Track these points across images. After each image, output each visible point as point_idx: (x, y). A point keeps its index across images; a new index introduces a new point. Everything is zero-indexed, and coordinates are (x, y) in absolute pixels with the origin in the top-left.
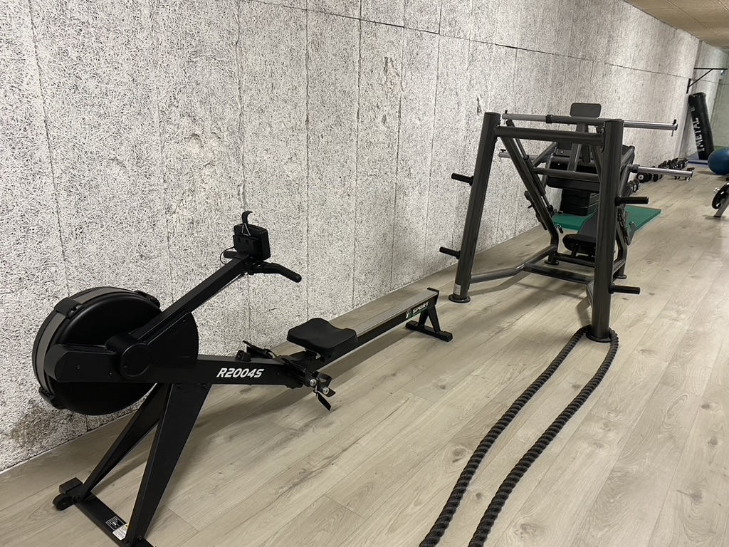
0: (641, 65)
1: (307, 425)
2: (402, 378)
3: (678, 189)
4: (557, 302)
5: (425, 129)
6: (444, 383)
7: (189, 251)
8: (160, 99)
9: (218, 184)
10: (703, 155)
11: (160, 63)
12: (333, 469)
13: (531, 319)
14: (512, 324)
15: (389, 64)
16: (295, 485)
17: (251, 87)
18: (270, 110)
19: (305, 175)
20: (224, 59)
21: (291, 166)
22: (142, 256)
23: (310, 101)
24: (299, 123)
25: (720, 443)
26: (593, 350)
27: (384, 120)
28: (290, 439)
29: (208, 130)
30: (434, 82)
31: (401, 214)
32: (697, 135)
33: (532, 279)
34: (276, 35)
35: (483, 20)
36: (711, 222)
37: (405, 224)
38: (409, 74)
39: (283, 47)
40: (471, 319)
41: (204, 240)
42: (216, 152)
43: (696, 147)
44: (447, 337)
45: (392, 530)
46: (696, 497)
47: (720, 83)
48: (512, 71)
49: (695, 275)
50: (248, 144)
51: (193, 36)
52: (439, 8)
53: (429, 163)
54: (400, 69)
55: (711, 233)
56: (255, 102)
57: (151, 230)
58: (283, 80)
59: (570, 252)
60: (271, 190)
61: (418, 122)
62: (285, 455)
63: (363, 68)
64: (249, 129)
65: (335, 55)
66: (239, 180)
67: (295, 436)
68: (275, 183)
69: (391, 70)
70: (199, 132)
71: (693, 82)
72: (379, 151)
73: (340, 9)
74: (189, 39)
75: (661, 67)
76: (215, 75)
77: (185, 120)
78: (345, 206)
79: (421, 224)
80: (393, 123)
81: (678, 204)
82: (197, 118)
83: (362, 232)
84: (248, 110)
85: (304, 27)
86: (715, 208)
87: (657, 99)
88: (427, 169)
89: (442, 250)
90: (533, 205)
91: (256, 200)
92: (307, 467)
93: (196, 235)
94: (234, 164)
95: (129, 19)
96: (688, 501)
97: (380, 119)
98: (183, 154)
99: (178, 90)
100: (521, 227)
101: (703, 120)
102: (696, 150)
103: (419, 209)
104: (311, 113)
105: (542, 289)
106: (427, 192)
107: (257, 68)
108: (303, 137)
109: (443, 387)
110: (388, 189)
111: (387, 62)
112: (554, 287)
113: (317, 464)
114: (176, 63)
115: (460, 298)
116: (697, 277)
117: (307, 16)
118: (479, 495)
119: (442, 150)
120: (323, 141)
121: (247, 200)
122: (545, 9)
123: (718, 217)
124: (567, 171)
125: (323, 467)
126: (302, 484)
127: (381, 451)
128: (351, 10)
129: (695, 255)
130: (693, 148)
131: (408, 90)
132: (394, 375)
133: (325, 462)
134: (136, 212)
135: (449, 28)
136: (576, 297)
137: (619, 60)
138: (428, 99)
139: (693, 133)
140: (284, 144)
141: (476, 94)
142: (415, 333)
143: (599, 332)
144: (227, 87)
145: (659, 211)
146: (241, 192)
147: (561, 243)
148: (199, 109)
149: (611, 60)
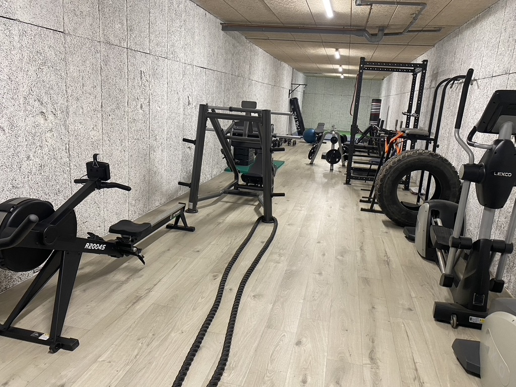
0: (266, 81)
1: (128, 278)
2: (173, 251)
3: (291, 151)
4: (244, 208)
5: (162, 113)
6: (198, 250)
7: (39, 184)
8: (23, 90)
9: (55, 143)
10: (300, 133)
11: (23, 69)
12: (152, 293)
13: (234, 217)
14: (224, 220)
15: (143, 75)
16: (134, 303)
17: (72, 85)
18: (82, 99)
19: (101, 138)
20: (58, 68)
21: (93, 133)
22: (13, 187)
23: (103, 94)
24: (97, 107)
25: (326, 254)
26: (267, 227)
27: (141, 107)
28: (121, 286)
29: (49, 110)
30: (166, 85)
31: (152, 163)
32: (296, 121)
33: (228, 198)
34: (85, 55)
35: (188, 52)
36: (309, 166)
37: (155, 169)
38: (153, 81)
39: (88, 62)
40: (201, 220)
41: (48, 177)
42: (54, 123)
43: (296, 128)
44: (192, 229)
45: (194, 309)
46: (320, 274)
47: (304, 92)
48: (204, 81)
49: (306, 190)
50: (71, 119)
51: (41, 54)
52: (166, 44)
53: (166, 133)
54: (148, 78)
55: (309, 172)
56: (75, 94)
57: (19, 170)
58: (89, 82)
59: (245, 184)
60: (83, 147)
61: (159, 108)
62: (122, 292)
63: (130, 76)
64: (71, 110)
65: (115, 68)
66: (67, 140)
67: (123, 284)
68: (85, 142)
69: (144, 78)
70: (44, 111)
71: (291, 91)
72: (140, 125)
73: (117, 42)
74: (39, 55)
75: (275, 83)
76: (53, 77)
77: (37, 104)
78: (123, 157)
79: (163, 169)
80: (146, 108)
81: (292, 158)
82: (44, 102)
83: (132, 174)
84: (71, 98)
85: (99, 51)
86: (310, 159)
87: (276, 100)
88: (165, 136)
89: (180, 183)
90: (225, 157)
91: (75, 153)
92: (138, 295)
93: (43, 174)
94: (64, 131)
95: (7, 43)
96: (317, 276)
97: (139, 106)
98: (36, 123)
99: (33, 85)
100: (214, 173)
101: (298, 113)
102: (296, 130)
103: (162, 160)
104: (104, 101)
105: (234, 203)
106: (166, 150)
107: (75, 74)
108: (99, 115)
109: (198, 251)
110: (145, 148)
111: (141, 73)
112: (240, 201)
113: (142, 293)
114: (32, 69)
115: (193, 211)
116: (307, 192)
117: (100, 45)
118: (231, 290)
119: (172, 126)
120: (110, 118)
121: (71, 153)
122: (218, 47)
123: (311, 164)
124: (243, 137)
125: (147, 293)
126: (139, 302)
127: (175, 282)
128: (122, 43)
129: (304, 182)
130: (295, 129)
131: (153, 90)
132: (169, 250)
133: (147, 291)
134: (10, 159)
135: (172, 56)
136: (253, 205)
137: (255, 78)
138: (163, 95)
139: (294, 120)
140: (90, 119)
141: (187, 94)
142: (173, 230)
143: (268, 219)
144: (59, 84)
145: (284, 162)
146: (67, 148)
147: (240, 179)
148: (45, 97)
149: (251, 78)
